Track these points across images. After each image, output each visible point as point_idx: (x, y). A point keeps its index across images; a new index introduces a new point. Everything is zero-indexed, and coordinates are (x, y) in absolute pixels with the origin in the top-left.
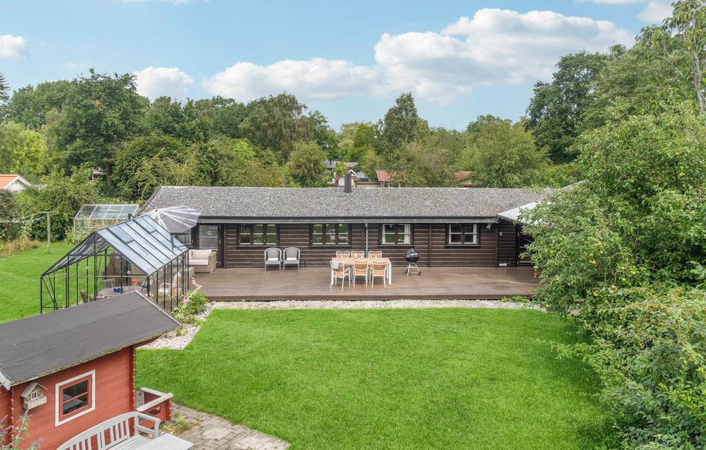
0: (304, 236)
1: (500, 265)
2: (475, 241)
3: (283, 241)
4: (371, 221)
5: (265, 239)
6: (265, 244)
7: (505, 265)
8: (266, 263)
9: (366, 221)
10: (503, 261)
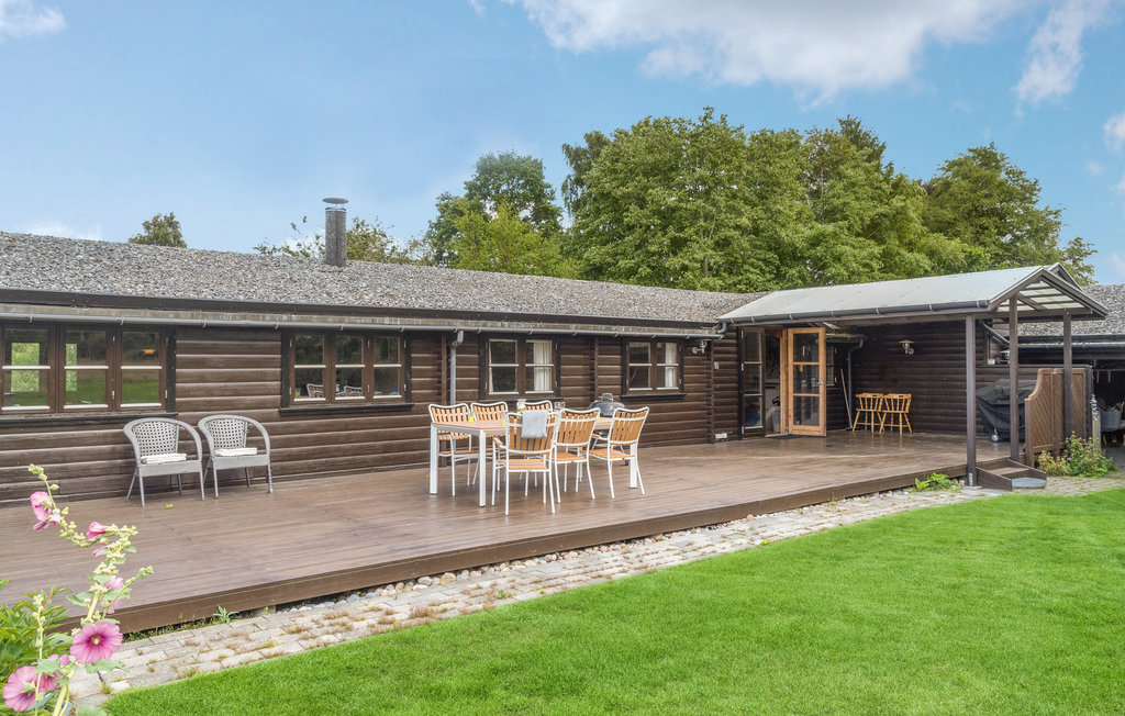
0: (262, 377)
1: (718, 436)
2: (670, 382)
3: (187, 393)
4: (473, 326)
5: (113, 388)
6: (114, 406)
7: (725, 435)
8: (143, 472)
9: (459, 325)
10: (721, 428)
